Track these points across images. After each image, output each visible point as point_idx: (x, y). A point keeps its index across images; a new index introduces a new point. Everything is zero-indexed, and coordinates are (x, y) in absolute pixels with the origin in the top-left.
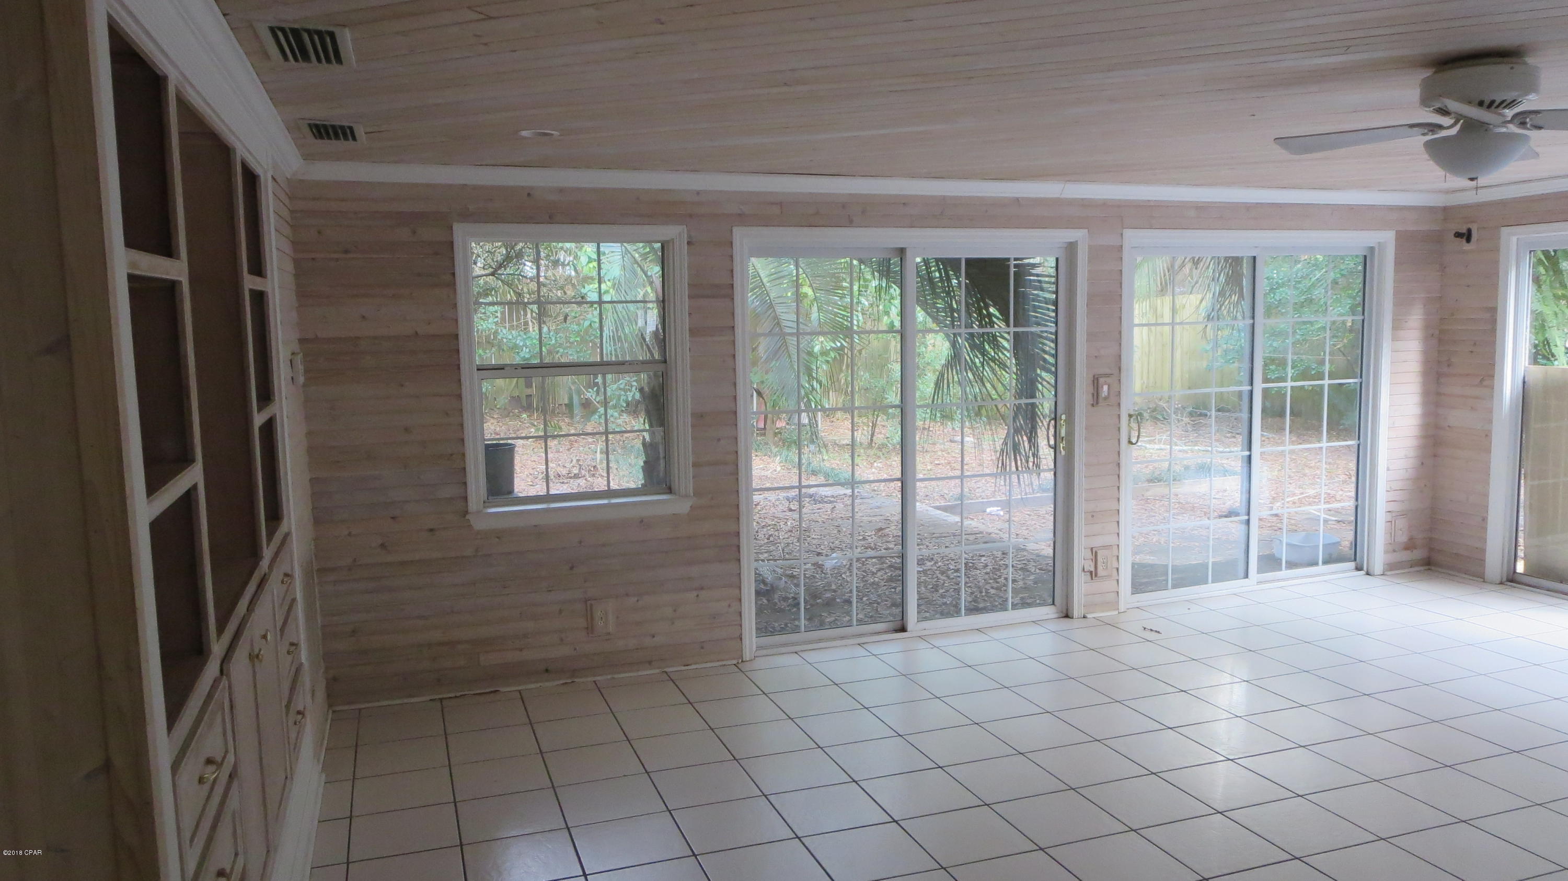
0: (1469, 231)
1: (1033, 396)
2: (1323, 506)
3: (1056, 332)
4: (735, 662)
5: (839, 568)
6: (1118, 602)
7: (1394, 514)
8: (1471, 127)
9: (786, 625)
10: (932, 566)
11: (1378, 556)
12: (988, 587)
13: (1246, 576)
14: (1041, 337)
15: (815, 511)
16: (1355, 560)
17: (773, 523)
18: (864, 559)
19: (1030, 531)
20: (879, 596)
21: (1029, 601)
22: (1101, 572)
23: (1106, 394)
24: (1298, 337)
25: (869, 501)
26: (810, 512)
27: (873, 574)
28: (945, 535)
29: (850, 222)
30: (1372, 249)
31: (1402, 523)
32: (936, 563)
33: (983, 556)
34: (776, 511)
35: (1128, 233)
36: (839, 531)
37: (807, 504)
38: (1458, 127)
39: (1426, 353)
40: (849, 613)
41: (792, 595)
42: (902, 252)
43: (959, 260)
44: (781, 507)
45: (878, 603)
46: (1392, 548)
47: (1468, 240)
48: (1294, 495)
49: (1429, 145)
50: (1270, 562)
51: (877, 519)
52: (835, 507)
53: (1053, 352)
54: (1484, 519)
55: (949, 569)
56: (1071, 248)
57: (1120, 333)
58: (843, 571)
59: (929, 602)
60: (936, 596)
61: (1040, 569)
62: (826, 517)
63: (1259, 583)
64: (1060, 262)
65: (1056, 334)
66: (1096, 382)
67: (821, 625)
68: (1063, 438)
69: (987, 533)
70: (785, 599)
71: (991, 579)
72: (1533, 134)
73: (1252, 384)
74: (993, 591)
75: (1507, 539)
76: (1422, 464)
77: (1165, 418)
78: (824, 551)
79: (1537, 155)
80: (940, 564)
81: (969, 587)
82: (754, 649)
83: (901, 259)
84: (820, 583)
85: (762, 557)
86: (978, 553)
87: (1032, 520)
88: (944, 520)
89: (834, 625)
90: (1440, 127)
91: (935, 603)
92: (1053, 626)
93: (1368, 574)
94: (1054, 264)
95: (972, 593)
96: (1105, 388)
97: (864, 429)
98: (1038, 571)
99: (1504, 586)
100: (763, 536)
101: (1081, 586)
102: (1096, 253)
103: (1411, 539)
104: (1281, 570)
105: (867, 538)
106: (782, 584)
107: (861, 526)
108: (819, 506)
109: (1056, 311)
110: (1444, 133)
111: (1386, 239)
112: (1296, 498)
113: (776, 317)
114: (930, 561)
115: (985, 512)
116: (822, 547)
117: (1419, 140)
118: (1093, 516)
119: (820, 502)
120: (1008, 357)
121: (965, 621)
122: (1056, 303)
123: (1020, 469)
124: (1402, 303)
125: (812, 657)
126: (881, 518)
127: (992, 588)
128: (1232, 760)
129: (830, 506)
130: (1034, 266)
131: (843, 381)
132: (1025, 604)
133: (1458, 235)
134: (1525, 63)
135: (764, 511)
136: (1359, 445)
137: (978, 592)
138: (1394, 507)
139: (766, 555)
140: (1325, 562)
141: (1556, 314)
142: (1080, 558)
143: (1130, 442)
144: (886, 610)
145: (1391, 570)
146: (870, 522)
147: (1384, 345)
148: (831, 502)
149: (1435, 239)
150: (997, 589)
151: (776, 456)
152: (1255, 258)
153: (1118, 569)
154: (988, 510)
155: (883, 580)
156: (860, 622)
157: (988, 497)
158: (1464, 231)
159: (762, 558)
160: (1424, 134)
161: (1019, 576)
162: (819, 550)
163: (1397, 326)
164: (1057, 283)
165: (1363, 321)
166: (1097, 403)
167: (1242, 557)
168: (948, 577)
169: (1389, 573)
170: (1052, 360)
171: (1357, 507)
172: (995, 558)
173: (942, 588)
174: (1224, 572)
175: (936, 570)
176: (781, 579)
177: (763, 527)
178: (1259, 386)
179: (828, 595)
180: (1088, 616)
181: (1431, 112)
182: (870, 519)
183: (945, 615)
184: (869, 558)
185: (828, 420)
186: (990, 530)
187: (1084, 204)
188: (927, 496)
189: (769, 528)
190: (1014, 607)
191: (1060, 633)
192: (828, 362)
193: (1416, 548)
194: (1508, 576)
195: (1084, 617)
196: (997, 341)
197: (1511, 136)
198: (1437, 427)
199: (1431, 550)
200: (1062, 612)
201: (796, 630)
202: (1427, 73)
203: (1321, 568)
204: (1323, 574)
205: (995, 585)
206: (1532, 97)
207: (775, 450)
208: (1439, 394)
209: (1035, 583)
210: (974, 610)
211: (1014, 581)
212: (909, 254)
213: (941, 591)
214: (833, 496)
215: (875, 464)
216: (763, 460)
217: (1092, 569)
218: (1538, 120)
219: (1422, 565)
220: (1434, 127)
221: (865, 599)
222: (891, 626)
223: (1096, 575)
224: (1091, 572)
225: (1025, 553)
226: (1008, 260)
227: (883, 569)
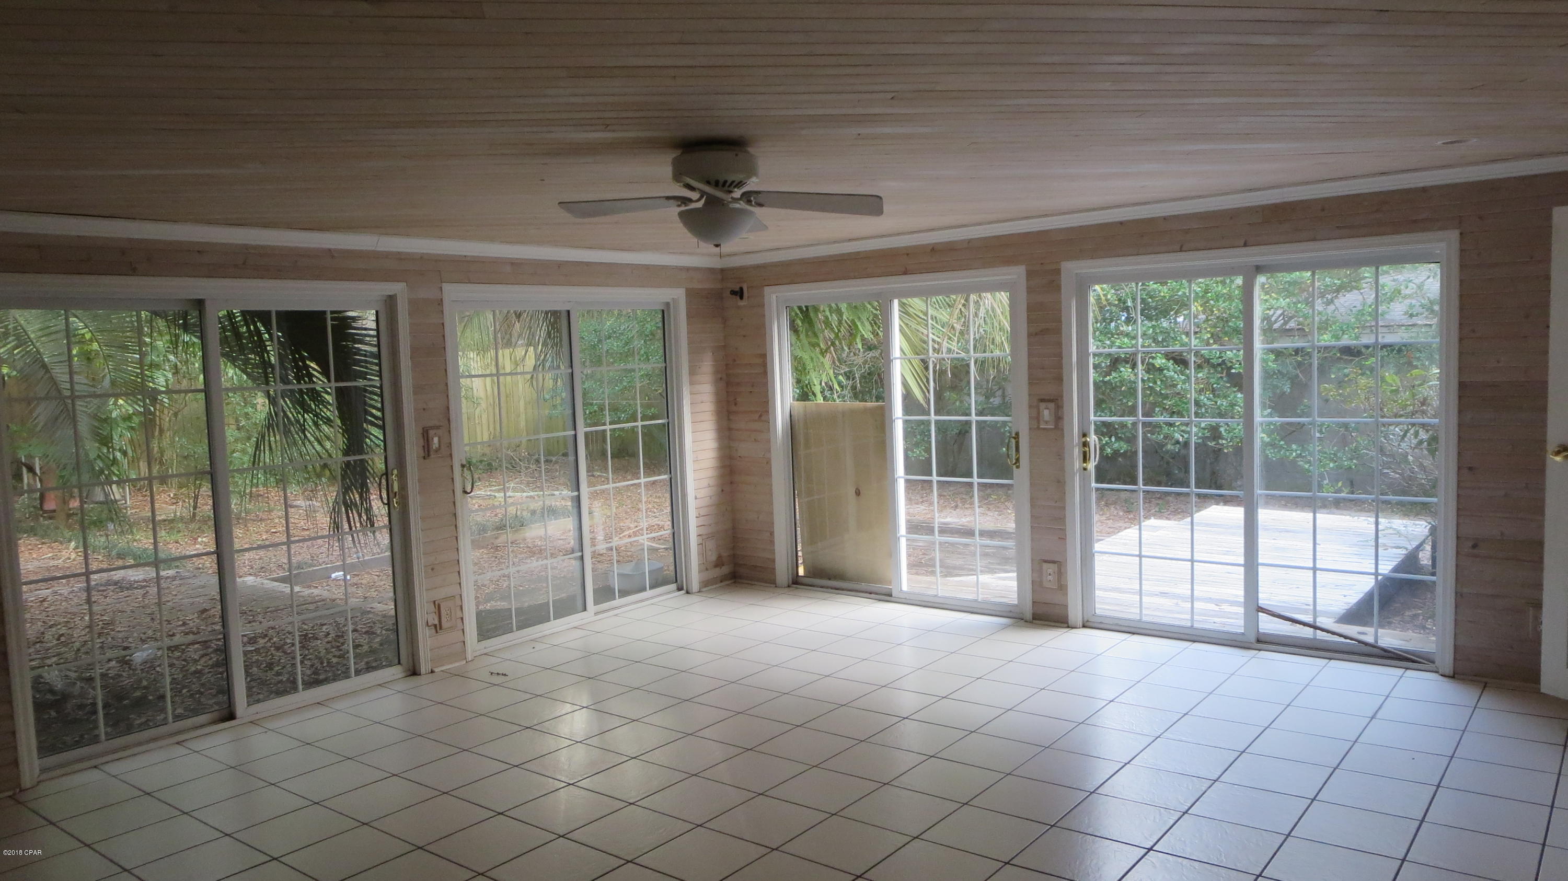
0: (741, 289)
1: (361, 451)
2: (646, 536)
3: (381, 385)
4: (10, 793)
5: (152, 661)
6: (464, 651)
7: (704, 537)
8: (712, 202)
9: (82, 736)
10: (265, 643)
11: (694, 574)
12: (330, 656)
13: (585, 609)
14: (366, 391)
15: (121, 600)
16: (676, 581)
17: (65, 620)
18: (184, 647)
19: (380, 592)
20: (203, 685)
21: (374, 664)
22: (445, 624)
23: (437, 446)
24: (625, 384)
25: (190, 581)
26: (115, 601)
27: (196, 661)
28: (282, 607)
29: (132, 271)
30: (668, 304)
31: (711, 545)
32: (270, 639)
33: (325, 624)
34: (69, 606)
35: (446, 287)
36: (152, 619)
37: (111, 593)
38: (703, 201)
39: (717, 394)
40: (163, 710)
41: (90, 701)
42: (200, 304)
43: (269, 313)
44: (76, 600)
45: (202, 693)
46: (704, 568)
47: (741, 298)
48: (629, 528)
49: (681, 214)
50: (605, 593)
51: (201, 600)
52: (147, 592)
53: (379, 405)
54: (772, 534)
55: (286, 643)
56: (391, 302)
57: (447, 385)
58: (157, 664)
59: (263, 683)
60: (270, 674)
61: (387, 630)
62: (137, 605)
63: (596, 614)
64: (380, 314)
65: (381, 388)
66: (425, 435)
67: (129, 730)
68: (395, 493)
69: (330, 600)
70: (81, 707)
71: (333, 648)
72: (757, 210)
73: (575, 429)
74: (335, 660)
75: (789, 546)
76: (722, 491)
77: (513, 467)
78: (133, 645)
79: (765, 228)
80: (275, 639)
81: (309, 659)
82: (37, 771)
83: (200, 311)
84: (126, 682)
85: (48, 662)
86: (319, 622)
87: (381, 580)
88: (280, 592)
89: (145, 726)
90: (690, 200)
91: (268, 682)
92: (400, 686)
93: (688, 592)
94: (374, 318)
95: (312, 666)
96: (436, 440)
97: (185, 501)
98: (384, 632)
99: (791, 589)
100: (51, 637)
101: (426, 640)
102: (416, 307)
103: (720, 557)
104: (615, 599)
105: (188, 622)
106: (76, 689)
107: (180, 610)
108: (126, 593)
109: (379, 365)
110: (693, 206)
111: (677, 295)
112: (631, 531)
113: (52, 378)
114: (264, 638)
115: (331, 577)
116: (130, 640)
117: (674, 210)
118: (432, 569)
119: (127, 589)
120: (331, 412)
121: (304, 696)
122: (378, 356)
123: (354, 529)
124: (695, 351)
125: (114, 768)
126: (206, 598)
127: (334, 656)
128: (572, 784)
129: (141, 591)
130: (354, 319)
131: (156, 449)
132: (369, 668)
133: (733, 293)
134: (748, 152)
135: (52, 608)
136: (671, 479)
137: (319, 664)
138: (703, 531)
139: (54, 659)
140: (652, 587)
141: (812, 359)
142: (424, 613)
143: (465, 492)
144: (210, 699)
145: (705, 586)
146: (192, 604)
147: (684, 389)
148: (143, 587)
149: (717, 295)
150: (339, 657)
151: (70, 541)
152: (568, 312)
153: (462, 619)
154: (333, 576)
155: (207, 666)
156: (177, 718)
157: (332, 562)
158: (737, 289)
159: (50, 663)
160: (679, 206)
161: (363, 640)
162: (125, 644)
163: (693, 372)
164: (378, 336)
165: (666, 367)
166: (429, 455)
167: (580, 591)
168: (285, 653)
169: (704, 589)
170: (379, 414)
171: (674, 533)
172: (338, 624)
173: (278, 665)
174: (566, 608)
175: (271, 647)
176: (75, 684)
177: (51, 627)
178: (582, 430)
179: (138, 694)
180: (436, 670)
181: (680, 186)
182: (191, 600)
183: (280, 693)
184: (189, 644)
185: (140, 495)
186: (334, 597)
187: (400, 257)
188: (263, 568)
189: (59, 627)
190: (358, 672)
191: (407, 692)
192: (132, 428)
193: (723, 565)
194: (793, 580)
195: (432, 672)
196: (321, 396)
197: (741, 211)
198: (731, 458)
199: (736, 565)
200: (409, 670)
201: (95, 740)
202: (676, 153)
203: (649, 593)
204: (652, 598)
205: (337, 653)
206: (754, 179)
207: (68, 534)
208: (730, 429)
209: (381, 645)
210: (314, 682)
211: (356, 647)
212: (209, 307)
213: (277, 668)
214: (145, 580)
215: (200, 539)
216: (52, 548)
217: (436, 622)
218: (761, 199)
219: (731, 579)
220: (685, 201)
221: (184, 691)
222: (215, 715)
223: (441, 628)
224: (435, 626)
225: (371, 616)
226: (324, 312)
227: (208, 655)
